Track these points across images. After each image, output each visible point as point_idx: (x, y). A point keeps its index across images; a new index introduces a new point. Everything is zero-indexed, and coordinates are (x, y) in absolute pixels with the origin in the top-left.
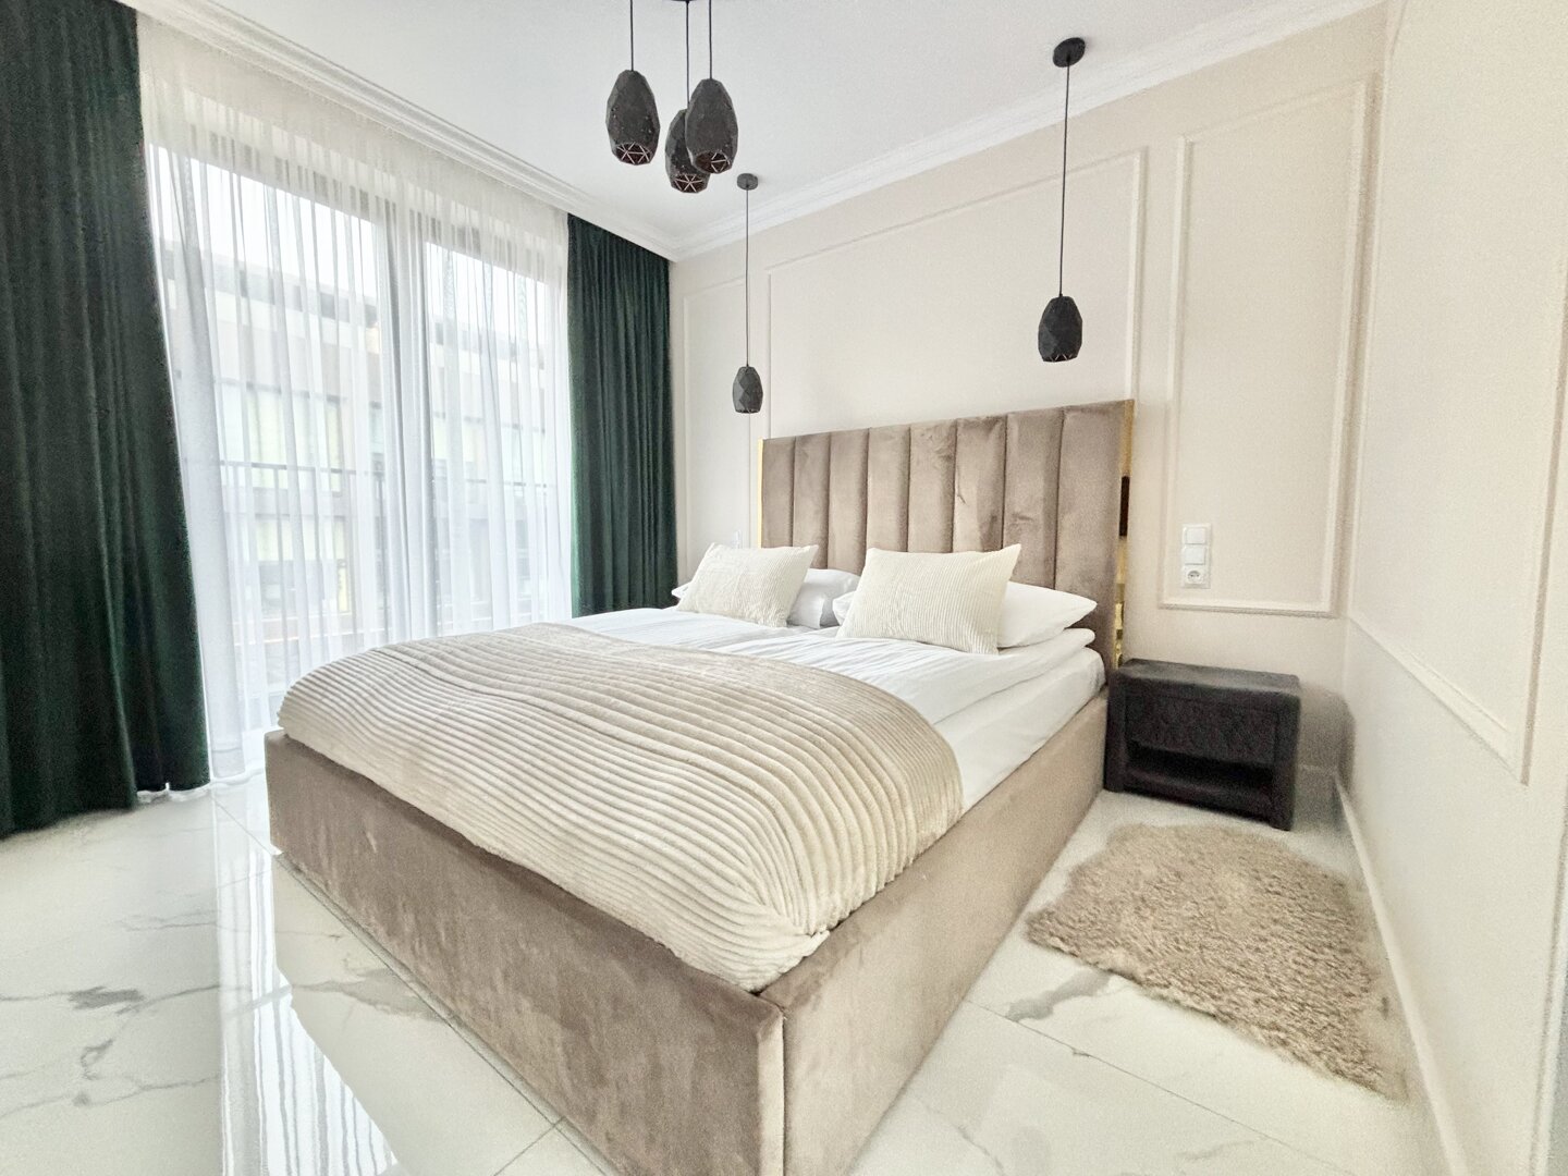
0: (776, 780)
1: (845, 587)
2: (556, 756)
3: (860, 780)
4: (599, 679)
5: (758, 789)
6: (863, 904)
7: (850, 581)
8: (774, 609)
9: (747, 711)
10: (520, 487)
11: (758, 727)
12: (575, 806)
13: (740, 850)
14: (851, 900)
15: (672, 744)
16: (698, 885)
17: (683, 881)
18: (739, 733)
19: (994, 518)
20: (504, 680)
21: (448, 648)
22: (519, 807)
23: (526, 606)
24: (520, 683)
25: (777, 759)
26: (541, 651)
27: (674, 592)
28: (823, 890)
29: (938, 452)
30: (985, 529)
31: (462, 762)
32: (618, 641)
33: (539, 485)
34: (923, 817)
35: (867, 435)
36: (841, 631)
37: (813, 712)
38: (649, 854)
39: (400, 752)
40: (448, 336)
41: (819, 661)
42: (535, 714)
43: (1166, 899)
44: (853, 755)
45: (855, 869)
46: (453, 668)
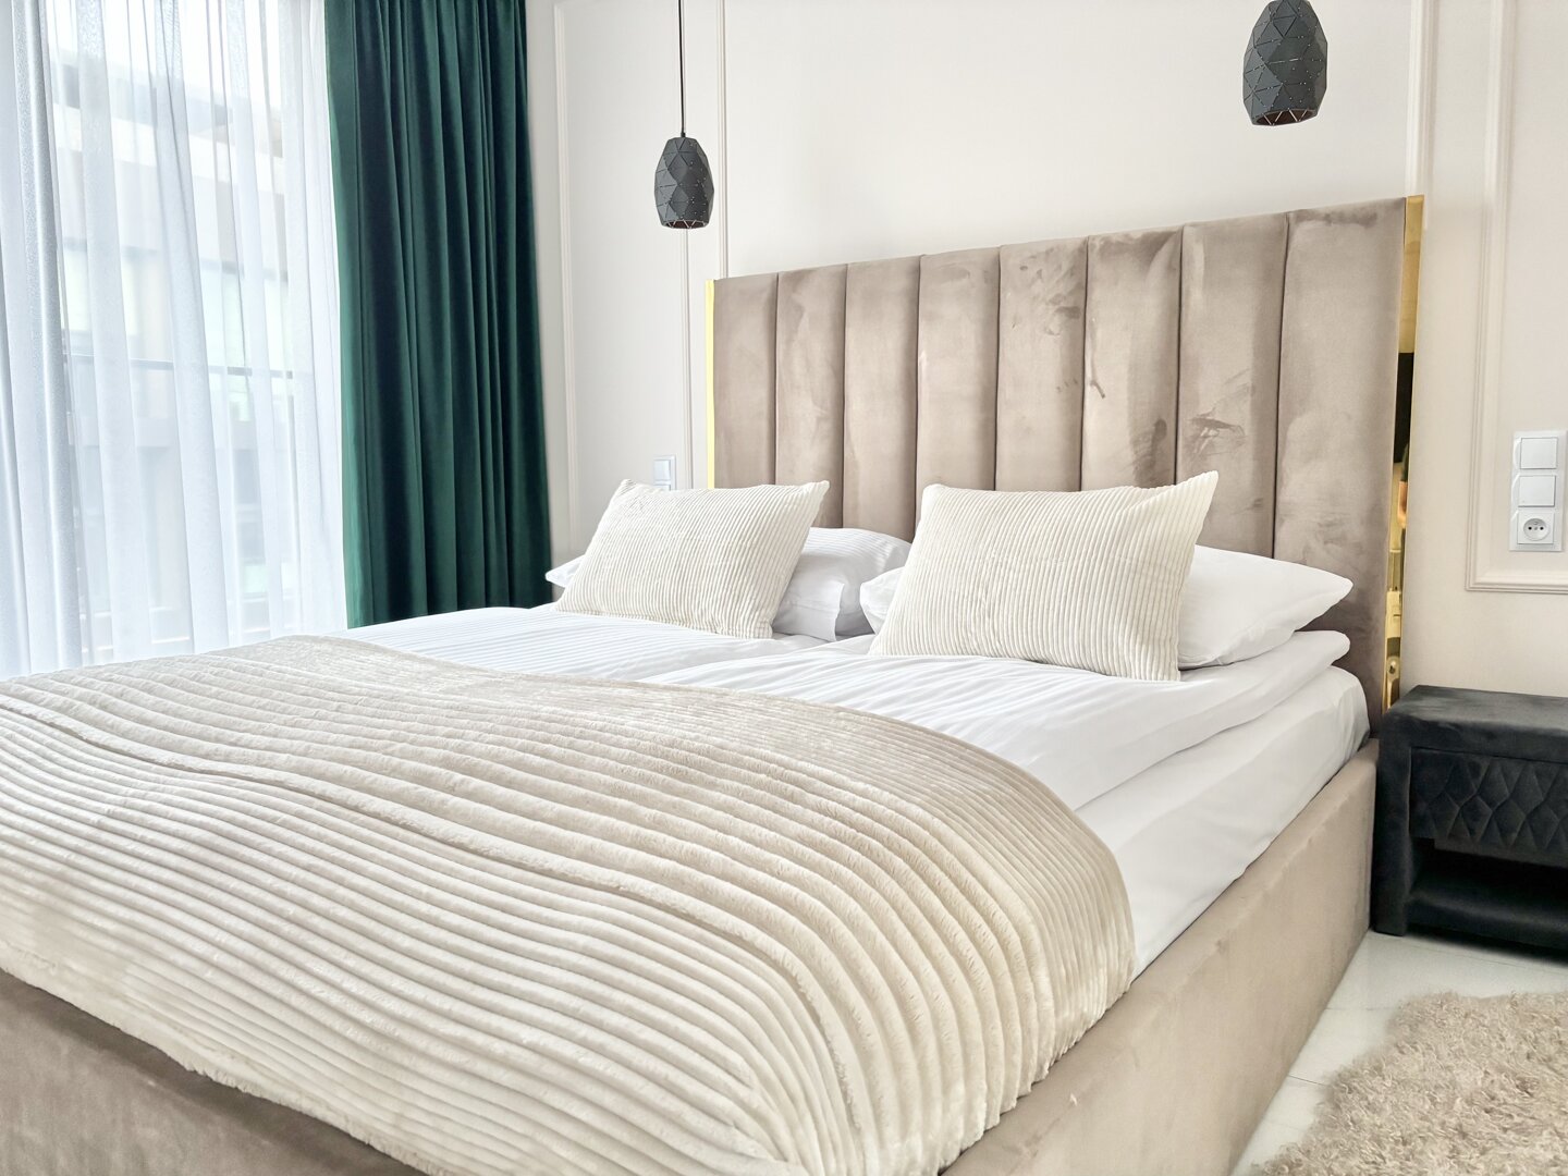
0: (792, 921)
1: (881, 561)
2: (352, 888)
3: (950, 918)
4: (423, 738)
5: (762, 939)
6: (962, 1153)
7: (888, 550)
8: (747, 605)
9: (725, 790)
10: (241, 379)
11: (750, 821)
12: (397, 983)
13: (735, 1058)
14: (940, 1149)
15: (583, 857)
16: (654, 1126)
17: (623, 1120)
18: (713, 833)
19: (1160, 426)
20: (234, 744)
21: (114, 687)
22: (278, 990)
23: (257, 612)
24: (267, 749)
25: (795, 881)
26: (303, 688)
27: (550, 576)
28: (891, 1131)
29: (1053, 302)
30: (1145, 447)
31: (157, 906)
32: (452, 667)
33: (276, 374)
34: (1066, 986)
35: (916, 270)
36: (876, 645)
37: (853, 791)
38: (550, 1070)
39: (29, 891)
40: (87, 87)
41: (854, 694)
42: (301, 808)
43: (1505, 1130)
44: (935, 870)
45: (946, 1088)
46: (128, 724)
